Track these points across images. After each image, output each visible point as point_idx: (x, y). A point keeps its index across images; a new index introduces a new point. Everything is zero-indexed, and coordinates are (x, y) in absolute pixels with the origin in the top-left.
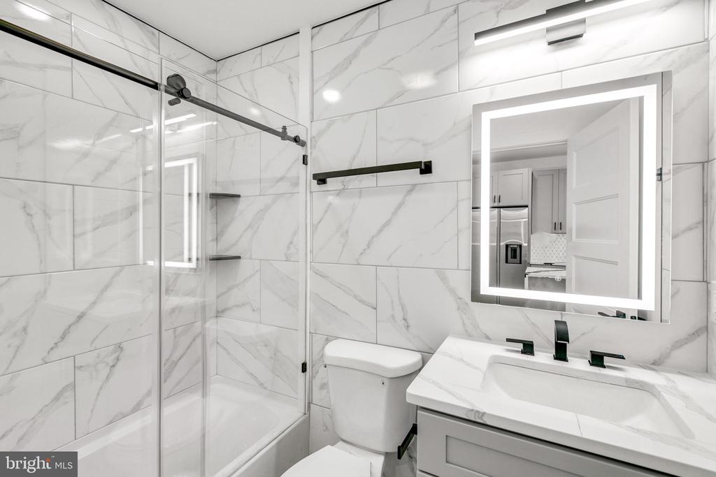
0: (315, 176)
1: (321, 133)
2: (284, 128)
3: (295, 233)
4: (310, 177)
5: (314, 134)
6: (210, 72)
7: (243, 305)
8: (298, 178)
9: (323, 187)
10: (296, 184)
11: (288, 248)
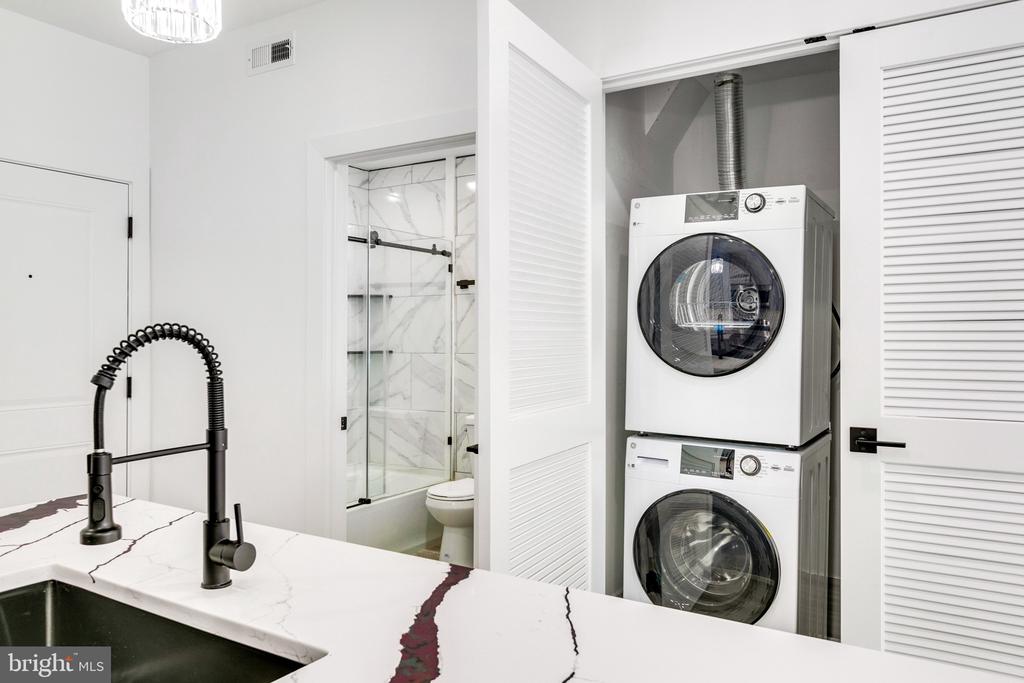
0: (459, 283)
1: (464, 246)
2: (434, 245)
3: (442, 329)
4: (454, 283)
5: (458, 246)
6: (364, 183)
7: (396, 394)
8: (444, 283)
9: (465, 291)
10: (443, 287)
11: (436, 342)
